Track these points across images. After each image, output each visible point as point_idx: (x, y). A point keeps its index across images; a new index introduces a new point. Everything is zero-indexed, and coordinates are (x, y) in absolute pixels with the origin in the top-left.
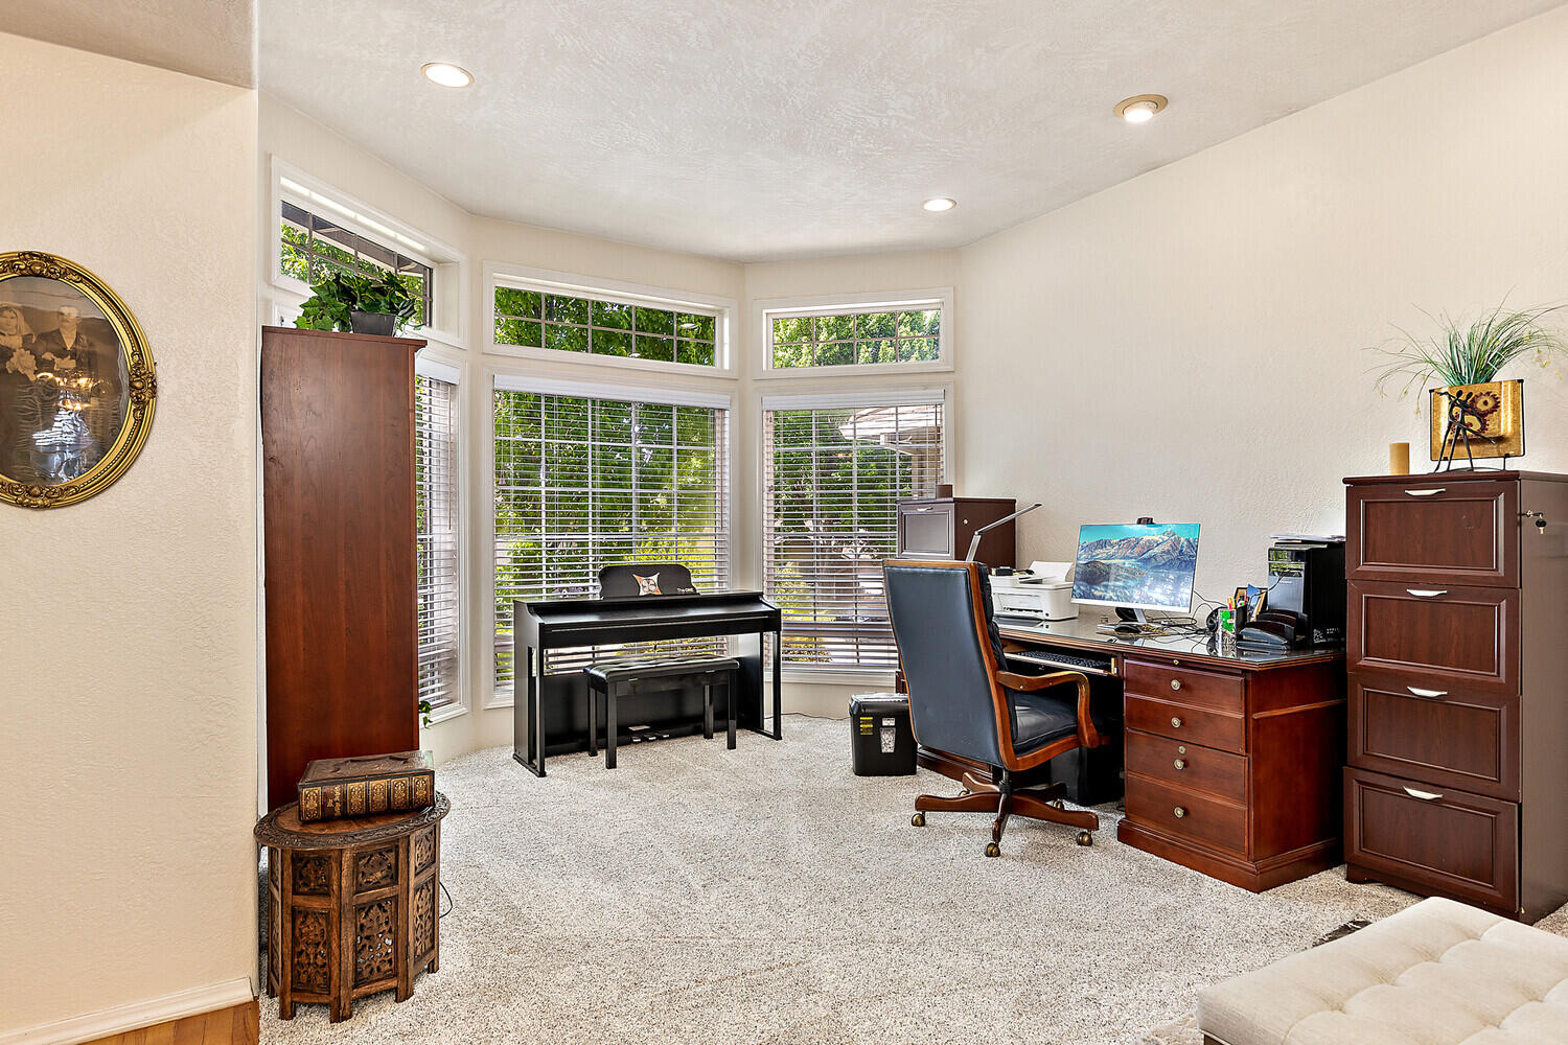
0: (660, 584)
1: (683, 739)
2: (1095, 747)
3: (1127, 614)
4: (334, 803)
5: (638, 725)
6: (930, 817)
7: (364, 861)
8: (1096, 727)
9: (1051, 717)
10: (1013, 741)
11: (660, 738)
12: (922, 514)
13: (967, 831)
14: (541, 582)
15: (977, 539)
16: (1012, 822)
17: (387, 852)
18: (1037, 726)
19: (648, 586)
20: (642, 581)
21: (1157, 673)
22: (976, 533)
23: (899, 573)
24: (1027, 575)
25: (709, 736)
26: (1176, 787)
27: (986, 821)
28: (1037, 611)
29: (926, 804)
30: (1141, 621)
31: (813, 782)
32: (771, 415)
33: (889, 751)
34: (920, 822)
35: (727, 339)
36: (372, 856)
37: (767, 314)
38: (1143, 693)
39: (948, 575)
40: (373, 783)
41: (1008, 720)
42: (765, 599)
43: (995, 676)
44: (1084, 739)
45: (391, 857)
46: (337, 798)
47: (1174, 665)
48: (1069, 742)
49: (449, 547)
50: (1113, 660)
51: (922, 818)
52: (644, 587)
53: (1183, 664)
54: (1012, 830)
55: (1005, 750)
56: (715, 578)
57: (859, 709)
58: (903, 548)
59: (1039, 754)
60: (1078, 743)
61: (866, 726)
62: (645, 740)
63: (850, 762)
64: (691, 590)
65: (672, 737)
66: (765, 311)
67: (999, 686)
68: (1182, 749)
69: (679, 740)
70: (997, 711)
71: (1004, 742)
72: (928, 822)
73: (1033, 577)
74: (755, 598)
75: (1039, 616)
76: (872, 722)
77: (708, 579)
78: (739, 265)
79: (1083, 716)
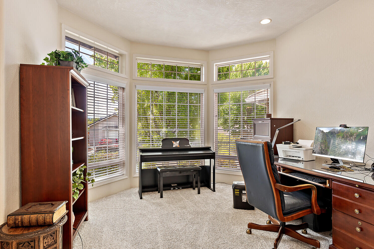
0: (179, 144)
1: (186, 189)
2: (319, 214)
3: (336, 161)
4: (18, 222)
5: (174, 184)
6: (253, 231)
7: (21, 245)
8: (320, 206)
9: (300, 201)
10: (283, 211)
11: (179, 188)
12: (260, 123)
13: (266, 239)
14: (150, 142)
15: (277, 132)
16: (285, 237)
17: (31, 242)
18: (293, 204)
19: (176, 144)
20: (174, 143)
21: (348, 189)
22: (277, 130)
23: (240, 144)
24: (296, 144)
25: (194, 189)
26: (356, 238)
27: (275, 235)
28: (299, 157)
29: (252, 226)
30: (341, 164)
31: (218, 210)
32: (217, 94)
33: (245, 201)
34: (250, 233)
35: (204, 73)
36: (25, 243)
37: (216, 65)
38: (341, 196)
39: (256, 146)
40: (32, 216)
41: (280, 202)
42: (212, 149)
43: (274, 186)
44: (314, 211)
45: (32, 244)
46: (19, 220)
47: (356, 187)
48: (307, 212)
49: (123, 132)
50: (327, 180)
51: (250, 231)
52: (175, 145)
53: (360, 187)
54: (284, 241)
55: (279, 214)
56: (200, 142)
57: (235, 187)
58: (255, 134)
59: (294, 216)
60: (312, 212)
61: (237, 193)
62: (174, 189)
63: (232, 203)
64: (189, 146)
65: (183, 188)
66: (215, 64)
67: (276, 189)
68: (360, 223)
69: (185, 189)
70: (276, 199)
71: (278, 211)
72: (253, 232)
73: (298, 145)
74: (208, 149)
75: (299, 159)
76: (239, 191)
77: (198, 142)
78: (207, 51)
79: (314, 202)
